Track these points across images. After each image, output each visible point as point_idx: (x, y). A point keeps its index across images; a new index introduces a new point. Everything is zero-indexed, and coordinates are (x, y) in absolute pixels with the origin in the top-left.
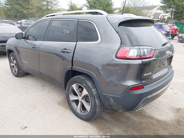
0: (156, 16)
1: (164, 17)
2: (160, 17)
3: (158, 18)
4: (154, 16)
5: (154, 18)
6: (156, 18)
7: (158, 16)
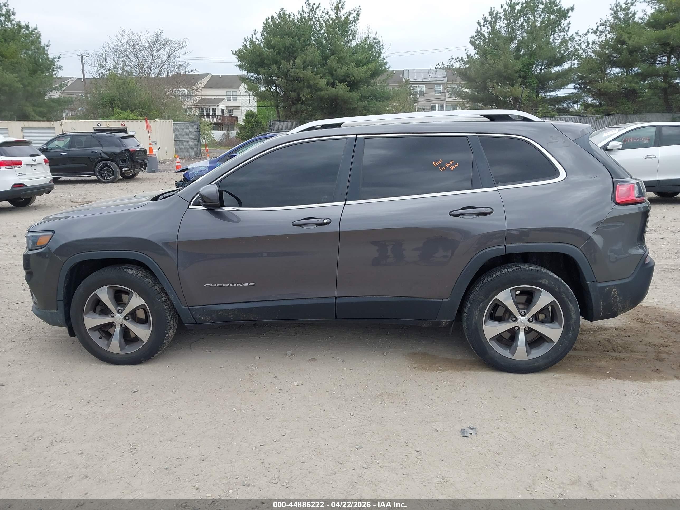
0: (208, 110)
1: (231, 111)
2: (219, 113)
3: (214, 115)
4: (202, 110)
5: (202, 116)
6: (208, 116)
7: (214, 110)
